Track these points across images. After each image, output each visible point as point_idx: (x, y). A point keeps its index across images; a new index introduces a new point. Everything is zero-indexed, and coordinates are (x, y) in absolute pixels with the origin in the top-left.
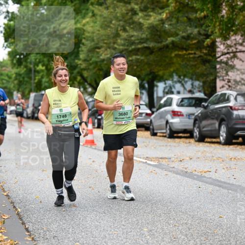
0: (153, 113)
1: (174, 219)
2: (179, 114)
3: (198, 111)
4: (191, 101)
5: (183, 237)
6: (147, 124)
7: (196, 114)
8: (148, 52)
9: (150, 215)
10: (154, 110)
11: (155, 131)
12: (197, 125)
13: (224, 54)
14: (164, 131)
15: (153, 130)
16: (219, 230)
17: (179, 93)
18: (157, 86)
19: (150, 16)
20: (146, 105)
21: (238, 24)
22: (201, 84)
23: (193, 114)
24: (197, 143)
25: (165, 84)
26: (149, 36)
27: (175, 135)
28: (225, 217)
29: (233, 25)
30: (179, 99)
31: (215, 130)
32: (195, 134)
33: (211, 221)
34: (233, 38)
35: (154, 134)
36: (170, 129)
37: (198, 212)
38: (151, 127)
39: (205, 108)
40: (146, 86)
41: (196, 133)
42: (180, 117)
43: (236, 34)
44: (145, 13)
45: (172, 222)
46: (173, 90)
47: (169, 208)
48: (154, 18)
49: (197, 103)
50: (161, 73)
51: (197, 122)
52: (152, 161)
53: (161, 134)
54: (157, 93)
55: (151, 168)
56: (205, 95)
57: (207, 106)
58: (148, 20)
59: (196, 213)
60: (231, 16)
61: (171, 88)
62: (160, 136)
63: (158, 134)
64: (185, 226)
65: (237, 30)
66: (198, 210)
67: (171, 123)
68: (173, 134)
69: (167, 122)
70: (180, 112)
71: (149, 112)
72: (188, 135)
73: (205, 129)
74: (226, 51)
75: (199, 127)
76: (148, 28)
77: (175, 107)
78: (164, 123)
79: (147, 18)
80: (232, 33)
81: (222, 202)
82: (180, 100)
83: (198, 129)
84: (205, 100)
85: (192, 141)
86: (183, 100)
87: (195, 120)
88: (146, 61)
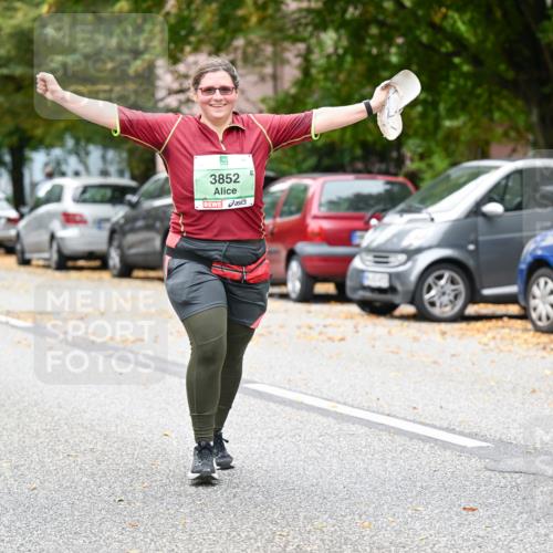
0: (22, 216)
1: (66, 441)
2: (78, 218)
3: (117, 213)
4: (103, 191)
5: (85, 479)
6: (11, 240)
7: (114, 219)
8: (11, 87)
9: (15, 435)
10: (25, 210)
11: (28, 256)
12: (115, 243)
13: (171, 92)
14: (46, 255)
15: (23, 252)
16: (162, 462)
17: (77, 174)
18: (31, 160)
19: (15, 9)
20: (8, 200)
21: (203, 31)
22: (125, 155)
23: (108, 220)
24: (117, 281)
25: (48, 154)
26: (13, 53)
27: (70, 264)
28: (173, 435)
29: (191, 31)
30: (77, 188)
31: (154, 253)
32: (111, 263)
33: (145, 444)
34: (191, 59)
35: (25, 262)
36: (60, 252)
37: (117, 426)
38: (18, 247)
39: (133, 206)
40: (7, 158)
41: (115, 260)
42: (81, 225)
43: (196, 50)
44: (5, 4)
45: (61, 447)
46: (64, 168)
47: (56, 418)
48: (25, 15)
49: (117, 195)
50: (39, 132)
51: (116, 236)
52: (18, 318)
53: (41, 263)
54: (31, 175)
55: (19, 335)
56: (133, 178)
57: (138, 203)
58: (11, 17)
59: (113, 429)
60: (186, 13)
61: (58, 163)
62: (38, 266)
63: (34, 262)
64: (89, 456)
65: (200, 42)
66: (118, 422)
67: (62, 239)
68: (65, 262)
69: (53, 237)
70: (81, 216)
71: (13, 214)
72: (97, 263)
73: (133, 251)
74: (176, 86)
75: (120, 247)
76: (12, 35)
77: (68, 205)
78: (46, 237)
79: (9, 13)
80: (188, 49)
81: (168, 404)
82: (80, 190)
83: (118, 252)
84: (133, 191)
85: (105, 275)
86: (85, 189)
87: (113, 232)
88: (6, 105)
